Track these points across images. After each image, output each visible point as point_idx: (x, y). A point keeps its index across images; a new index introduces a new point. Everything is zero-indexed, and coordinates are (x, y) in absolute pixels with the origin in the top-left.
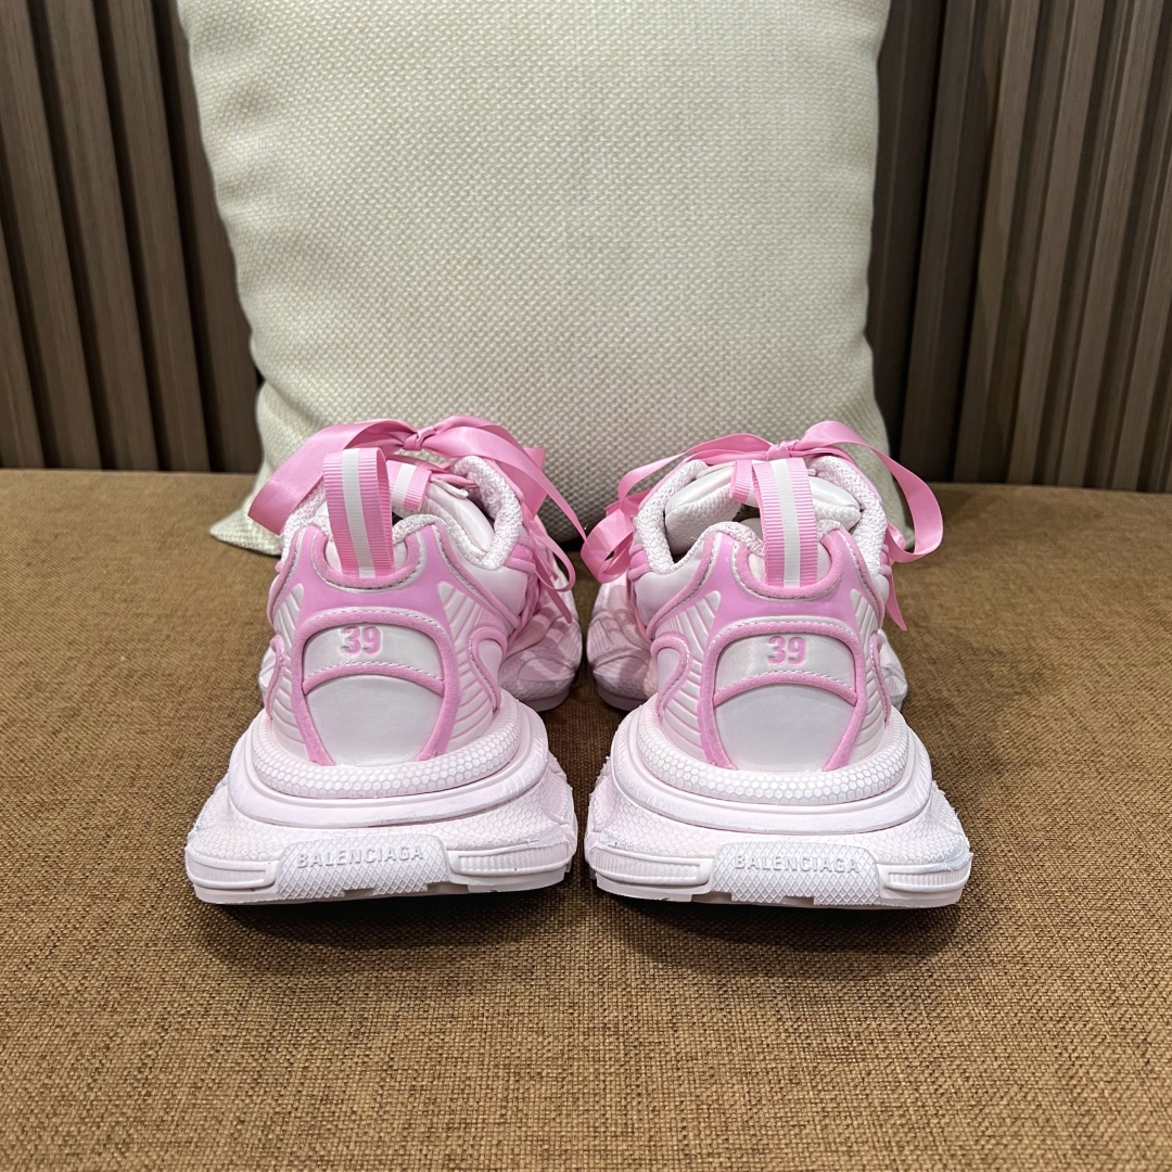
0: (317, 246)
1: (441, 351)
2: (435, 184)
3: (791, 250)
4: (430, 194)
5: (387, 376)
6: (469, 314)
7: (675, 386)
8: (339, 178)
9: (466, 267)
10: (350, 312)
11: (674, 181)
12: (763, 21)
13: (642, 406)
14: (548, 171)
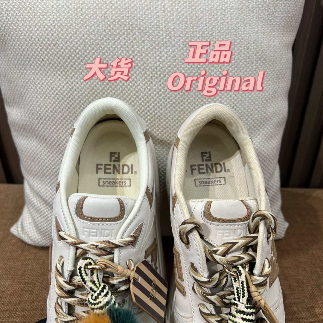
0: (41, 134)
12: (246, 43)
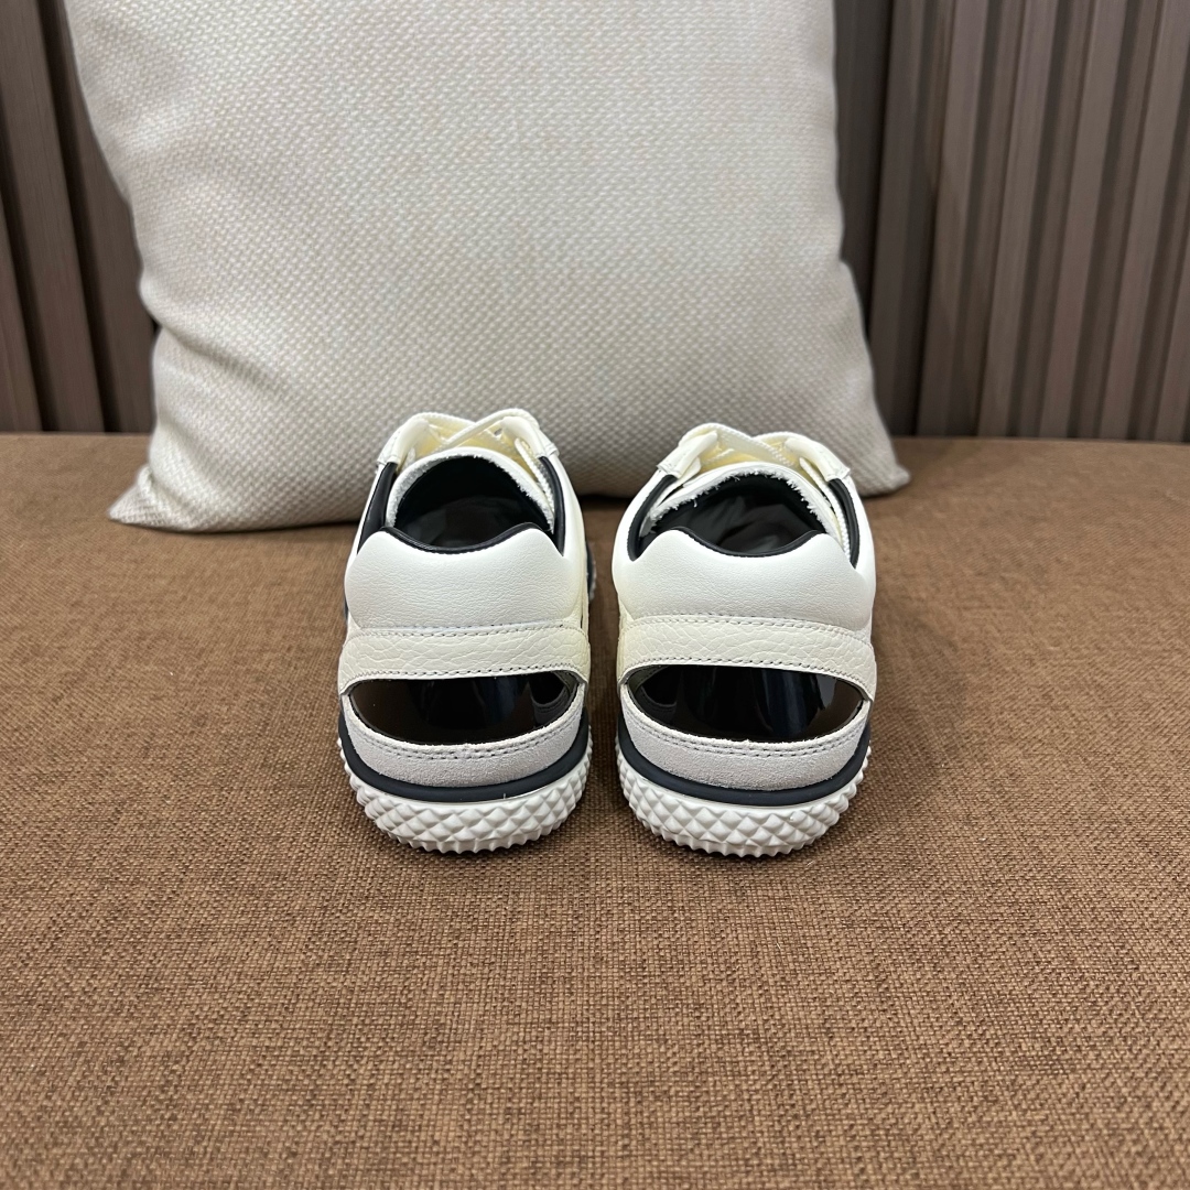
0: (226, 159)
1: (381, 274)
2: (363, 82)
3: (766, 151)
4: (358, 95)
5: (318, 306)
6: (411, 229)
7: (652, 305)
8: (250, 80)
9: (404, 176)
10: (268, 234)
11: (635, 73)
13: (616, 328)
14: (493, 64)
